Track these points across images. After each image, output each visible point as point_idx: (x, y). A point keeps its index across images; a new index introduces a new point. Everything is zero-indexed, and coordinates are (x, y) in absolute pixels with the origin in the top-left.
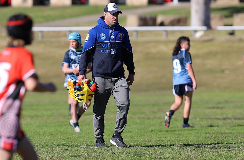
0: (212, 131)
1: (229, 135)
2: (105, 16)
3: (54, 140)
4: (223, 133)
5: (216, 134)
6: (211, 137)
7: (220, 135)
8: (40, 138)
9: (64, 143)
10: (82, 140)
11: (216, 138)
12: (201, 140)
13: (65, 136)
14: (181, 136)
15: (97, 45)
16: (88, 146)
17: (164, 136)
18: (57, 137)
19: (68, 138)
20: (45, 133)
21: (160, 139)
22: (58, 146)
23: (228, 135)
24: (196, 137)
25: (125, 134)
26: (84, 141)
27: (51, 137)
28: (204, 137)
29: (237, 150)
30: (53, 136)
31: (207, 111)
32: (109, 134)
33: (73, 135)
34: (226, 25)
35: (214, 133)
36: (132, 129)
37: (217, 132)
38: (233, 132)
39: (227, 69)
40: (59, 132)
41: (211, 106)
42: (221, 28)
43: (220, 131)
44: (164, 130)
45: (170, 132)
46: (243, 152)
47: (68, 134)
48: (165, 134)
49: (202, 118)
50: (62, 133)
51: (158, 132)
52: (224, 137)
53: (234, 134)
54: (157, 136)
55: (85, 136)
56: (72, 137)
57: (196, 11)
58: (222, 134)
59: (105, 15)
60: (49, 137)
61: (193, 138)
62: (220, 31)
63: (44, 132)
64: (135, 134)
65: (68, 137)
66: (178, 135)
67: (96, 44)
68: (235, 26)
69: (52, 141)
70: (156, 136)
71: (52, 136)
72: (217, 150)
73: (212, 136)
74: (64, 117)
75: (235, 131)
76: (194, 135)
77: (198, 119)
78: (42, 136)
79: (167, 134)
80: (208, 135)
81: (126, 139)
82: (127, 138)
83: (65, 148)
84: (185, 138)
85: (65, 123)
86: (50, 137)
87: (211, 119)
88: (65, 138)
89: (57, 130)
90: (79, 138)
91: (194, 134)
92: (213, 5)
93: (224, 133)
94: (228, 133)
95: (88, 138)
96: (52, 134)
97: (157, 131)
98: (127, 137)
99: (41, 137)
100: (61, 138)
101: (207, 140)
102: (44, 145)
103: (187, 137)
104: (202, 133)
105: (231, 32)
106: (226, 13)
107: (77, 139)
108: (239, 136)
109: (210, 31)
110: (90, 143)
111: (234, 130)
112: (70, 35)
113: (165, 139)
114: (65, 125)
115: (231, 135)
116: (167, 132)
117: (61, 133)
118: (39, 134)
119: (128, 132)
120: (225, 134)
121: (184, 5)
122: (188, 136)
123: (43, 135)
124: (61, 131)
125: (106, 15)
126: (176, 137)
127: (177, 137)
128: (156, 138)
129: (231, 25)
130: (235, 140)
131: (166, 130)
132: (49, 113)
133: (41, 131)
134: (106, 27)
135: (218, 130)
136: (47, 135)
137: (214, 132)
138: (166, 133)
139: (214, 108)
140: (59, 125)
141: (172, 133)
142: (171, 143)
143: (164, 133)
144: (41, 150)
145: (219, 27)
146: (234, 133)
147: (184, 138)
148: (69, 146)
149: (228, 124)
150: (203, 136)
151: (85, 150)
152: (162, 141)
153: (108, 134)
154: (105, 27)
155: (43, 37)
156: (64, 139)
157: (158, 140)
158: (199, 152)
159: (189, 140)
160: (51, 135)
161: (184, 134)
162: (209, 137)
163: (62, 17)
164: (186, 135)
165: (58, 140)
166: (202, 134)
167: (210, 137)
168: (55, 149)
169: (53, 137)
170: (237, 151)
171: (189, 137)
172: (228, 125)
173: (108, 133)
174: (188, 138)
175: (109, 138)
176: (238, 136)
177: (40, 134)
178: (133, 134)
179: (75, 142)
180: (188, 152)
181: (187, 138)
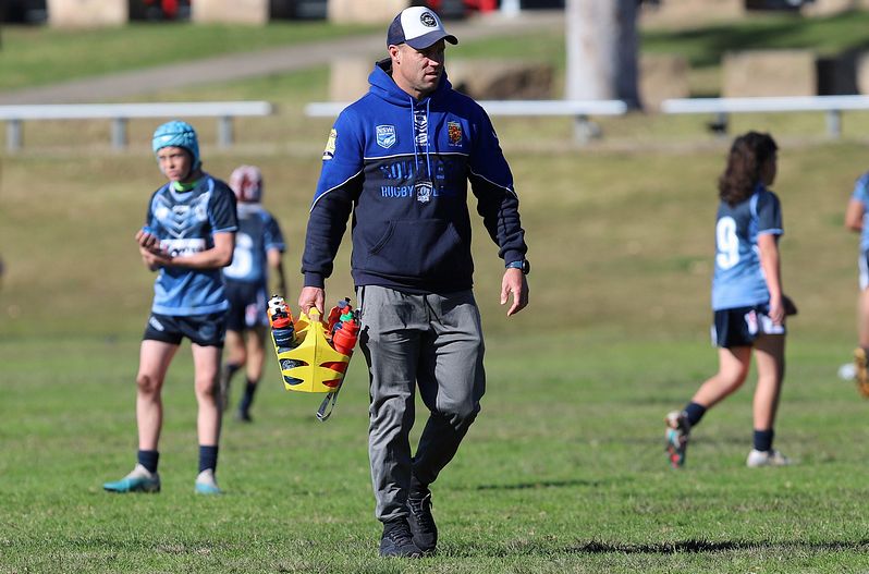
0: (644, 487)
1: (710, 503)
2: (394, 59)
3: (66, 524)
4: (685, 493)
5: (661, 499)
6: (642, 511)
7: (676, 503)
8: (12, 515)
9: (103, 535)
10: (168, 523)
11: (660, 511)
12: (604, 521)
13: (106, 508)
14: (532, 505)
15: (367, 168)
16: (189, 546)
17: (470, 505)
18: (75, 512)
19: (117, 516)
20: (30, 498)
21: (455, 518)
22: (79, 544)
23: (705, 500)
24: (586, 510)
25: (327, 501)
26: (174, 526)
27: (54, 513)
28: (617, 510)
29: (738, 557)
30: (63, 507)
31: (630, 414)
32: (269, 500)
33: (134, 503)
34: (696, 95)
35: (654, 495)
36: (352, 482)
37: (666, 491)
38: (723, 489)
39: (700, 259)
40: (85, 493)
41: (642, 393)
42: (677, 106)
43: (676, 485)
44: (469, 486)
45: (492, 492)
46: (758, 565)
47: (115, 502)
48: (473, 500)
49: (611, 440)
50: (96, 497)
51: (448, 491)
52: (689, 508)
53: (726, 499)
54: (444, 508)
55: (179, 508)
56: (130, 512)
57: (588, 44)
58: (682, 497)
59: (394, 53)
60: (46, 511)
61: (577, 513)
62: (673, 118)
63: (30, 494)
64: (363, 501)
65: (117, 511)
66: (522, 501)
67: (362, 164)
68: (729, 97)
69: (59, 528)
70: (440, 507)
71: (56, 507)
72: (664, 557)
73: (647, 504)
74: (103, 439)
75: (731, 487)
76: (579, 503)
77: (594, 444)
78: (22, 508)
79: (481, 499)
80: (631, 500)
81: (330, 519)
82: (334, 516)
83: (105, 553)
84: (548, 513)
85: (107, 462)
86: (49, 511)
87: (642, 441)
88: (104, 518)
89: (75, 486)
90: (159, 515)
91: (581, 499)
92: (650, 21)
93: (690, 495)
94: (704, 496)
95: (190, 516)
96: (58, 503)
97: (443, 488)
98: (334, 512)
99: (16, 513)
100: (90, 517)
101: (628, 522)
102: (28, 540)
103: (554, 508)
104: (610, 494)
105: (716, 121)
106: (694, 49)
107: (150, 519)
108: (746, 506)
109: (637, 118)
110: (198, 534)
111: (725, 481)
112: (156, 134)
113: (474, 516)
114: (105, 468)
115: (715, 501)
116: (482, 492)
117: (91, 499)
118: (11, 502)
119: (339, 491)
120: (693, 499)
121: (543, 20)
122: (559, 506)
123: (26, 506)
124: (92, 489)
125: (400, 53)
126: (515, 508)
127: (518, 511)
128: (440, 513)
129: (716, 95)
130: (730, 519)
131: (476, 487)
132: (45, 423)
133: (16, 490)
134: (399, 98)
135: (667, 485)
136: (39, 504)
137: (652, 490)
138: (475, 494)
139: (652, 401)
140: (83, 469)
141: (500, 493)
142: (494, 532)
143: (470, 496)
144: (18, 561)
145: (670, 100)
146: (725, 495)
147: (544, 513)
148: (121, 545)
149: (706, 459)
150: (613, 505)
151: (180, 558)
152: (463, 525)
153: (264, 501)
154: (392, 99)
155: (21, 142)
156: (103, 521)
157: (448, 523)
158: (600, 565)
159: (562, 522)
160: (53, 504)
161: (543, 498)
162: (634, 509)
163: (94, 69)
164: (551, 503)
165: (81, 524)
166: (607, 498)
167: (638, 508)
168: (70, 555)
169: (61, 511)
170: (739, 562)
171: (562, 509)
172: (706, 466)
173: (263, 496)
174: (559, 513)
175: (267, 513)
176: (742, 505)
177: (14, 500)
178: (355, 498)
179: (141, 531)
180: (558, 565)
181: (556, 512)
